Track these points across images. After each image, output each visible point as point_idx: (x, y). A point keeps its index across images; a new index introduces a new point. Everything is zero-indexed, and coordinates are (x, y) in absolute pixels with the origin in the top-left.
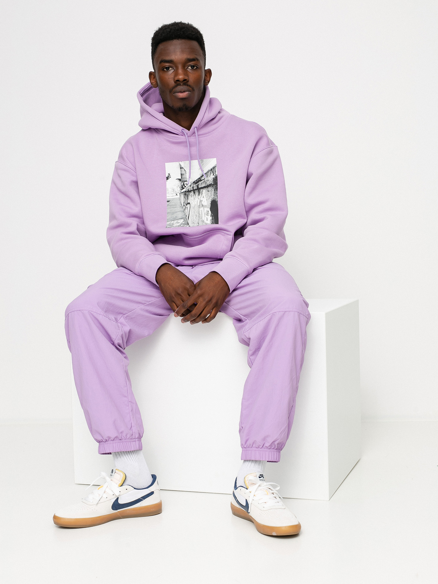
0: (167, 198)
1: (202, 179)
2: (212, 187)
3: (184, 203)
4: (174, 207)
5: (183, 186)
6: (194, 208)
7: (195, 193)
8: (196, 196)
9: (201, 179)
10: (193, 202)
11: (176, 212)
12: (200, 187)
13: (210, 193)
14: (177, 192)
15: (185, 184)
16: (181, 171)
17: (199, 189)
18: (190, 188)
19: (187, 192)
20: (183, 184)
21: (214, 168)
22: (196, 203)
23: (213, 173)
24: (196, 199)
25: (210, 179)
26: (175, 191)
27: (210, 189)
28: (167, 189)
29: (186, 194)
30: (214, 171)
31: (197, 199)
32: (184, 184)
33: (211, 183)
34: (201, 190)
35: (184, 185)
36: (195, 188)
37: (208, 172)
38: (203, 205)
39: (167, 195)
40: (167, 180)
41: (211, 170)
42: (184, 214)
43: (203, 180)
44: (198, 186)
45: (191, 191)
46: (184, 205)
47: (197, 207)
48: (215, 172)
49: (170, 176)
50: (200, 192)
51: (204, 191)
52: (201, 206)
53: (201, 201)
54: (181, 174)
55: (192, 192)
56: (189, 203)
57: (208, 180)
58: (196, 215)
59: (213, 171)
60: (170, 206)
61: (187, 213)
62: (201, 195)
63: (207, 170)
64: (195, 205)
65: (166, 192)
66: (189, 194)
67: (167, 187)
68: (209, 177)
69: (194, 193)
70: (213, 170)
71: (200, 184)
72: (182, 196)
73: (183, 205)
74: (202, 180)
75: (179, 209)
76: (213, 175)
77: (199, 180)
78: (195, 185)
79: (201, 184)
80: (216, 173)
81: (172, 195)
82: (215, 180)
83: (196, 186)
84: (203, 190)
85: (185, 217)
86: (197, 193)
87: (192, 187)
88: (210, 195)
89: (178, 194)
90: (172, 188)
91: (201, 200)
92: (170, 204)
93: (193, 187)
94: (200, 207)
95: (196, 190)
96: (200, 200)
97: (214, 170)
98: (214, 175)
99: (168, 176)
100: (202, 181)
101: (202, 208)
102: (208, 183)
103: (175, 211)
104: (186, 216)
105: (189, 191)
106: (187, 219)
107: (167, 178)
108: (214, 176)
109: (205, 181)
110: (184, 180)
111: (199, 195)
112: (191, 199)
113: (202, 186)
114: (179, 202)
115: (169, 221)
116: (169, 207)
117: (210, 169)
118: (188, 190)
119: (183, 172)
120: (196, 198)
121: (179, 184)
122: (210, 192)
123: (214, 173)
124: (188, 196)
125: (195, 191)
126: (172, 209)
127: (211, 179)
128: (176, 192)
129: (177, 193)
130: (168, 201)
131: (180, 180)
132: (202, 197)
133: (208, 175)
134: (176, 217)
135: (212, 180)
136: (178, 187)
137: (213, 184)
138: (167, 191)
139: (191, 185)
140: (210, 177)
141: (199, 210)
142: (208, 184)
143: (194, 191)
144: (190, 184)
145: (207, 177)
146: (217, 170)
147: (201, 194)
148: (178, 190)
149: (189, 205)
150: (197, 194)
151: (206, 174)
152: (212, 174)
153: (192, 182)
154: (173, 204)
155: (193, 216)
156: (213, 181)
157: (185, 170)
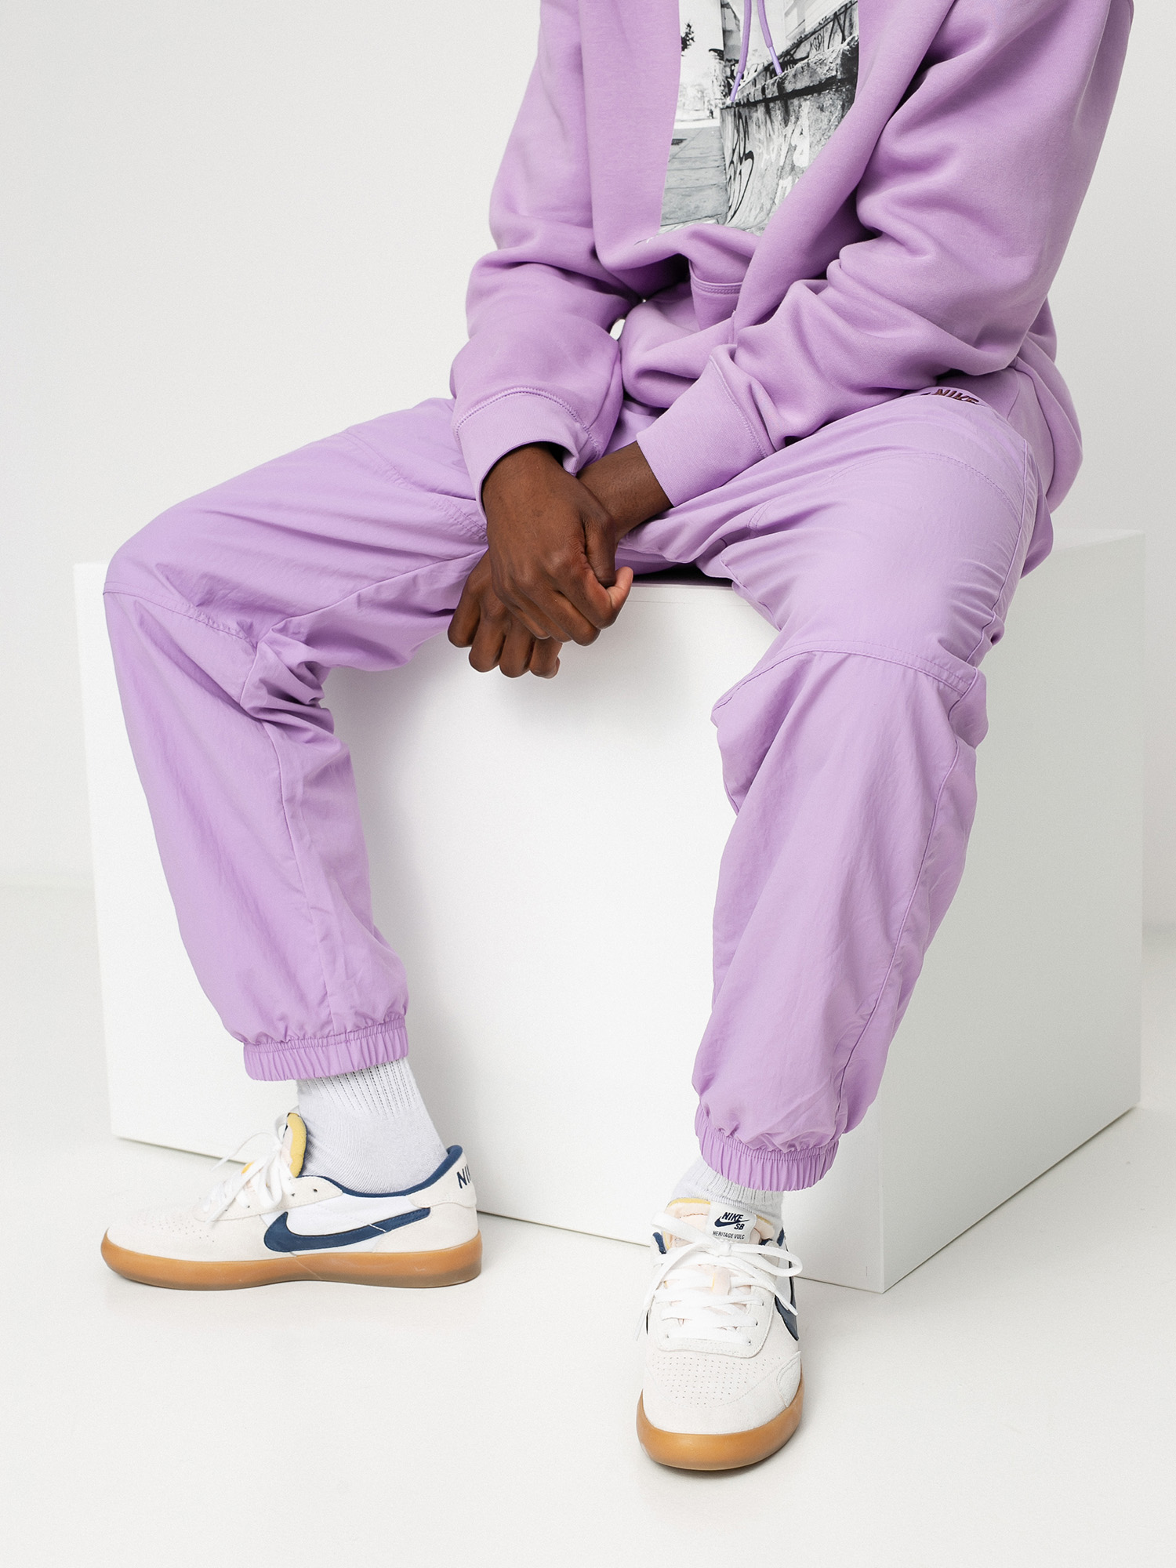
0: (677, 126)
1: (797, 56)
2: (837, 91)
3: (734, 151)
4: (698, 165)
5: (730, 80)
6: (764, 177)
7: (773, 113)
8: (776, 128)
9: (792, 56)
10: (765, 152)
11: (700, 189)
12: (789, 87)
13: (825, 116)
14: (713, 103)
15: (735, 74)
16: (724, 18)
17: (785, 98)
18: (752, 91)
19: (744, 105)
20: (729, 74)
21: (845, 11)
22: (773, 156)
23: (843, 32)
24: (774, 137)
25: (829, 56)
26: (706, 99)
27: (829, 98)
28: (681, 88)
29: (741, 112)
30: (847, 24)
31: (777, 140)
32: (732, 71)
33: (834, 73)
34: (796, 102)
35: (733, 77)
36: (772, 92)
37: (822, 26)
38: (793, 168)
39: (679, 115)
40: (683, 50)
41: (833, 20)
42: (725, 198)
43: (803, 59)
44: (780, 85)
45: (755, 104)
46: (732, 162)
47: (775, 172)
48: (851, 26)
49: (690, 36)
50: (791, 109)
51: (806, 107)
52: (788, 168)
53: (792, 149)
54: (725, 32)
55: (761, 109)
56: (750, 155)
57: (822, 62)
58: (762, 208)
59: (842, 22)
60: (683, 160)
61: (737, 194)
62: (796, 123)
63: (819, 20)
64: (769, 164)
65: (676, 100)
66: (751, 117)
67: (681, 81)
68: (826, 50)
69: (768, 112)
70: (842, 17)
71: (791, 75)
72: (730, 119)
73: (728, 163)
74: (796, 62)
75: (712, 176)
76: (844, 39)
77: (788, 59)
78: (772, 81)
79: (795, 76)
80: (856, 33)
81: (696, 115)
82: (851, 60)
83: (773, 84)
84: (803, 104)
85: (725, 209)
86: (778, 115)
87: (759, 86)
88: (824, 125)
89: (717, 113)
90: (699, 85)
91: (793, 145)
92: (681, 155)
93: (763, 90)
94: (784, 173)
95: (773, 99)
96: (790, 144)
97: (847, 20)
98: (848, 40)
99: (687, 34)
100: (799, 65)
101: (790, 178)
102: (823, 73)
103: (699, 183)
104: (730, 207)
105: (751, 105)
106: (729, 218)
107: (685, 43)
108: (845, 46)
109: (812, 65)
110: (733, 57)
111: (786, 122)
112: (757, 136)
113: (799, 86)
114: (717, 145)
115: (668, 222)
116: (676, 164)
117: (830, 13)
118: (748, 99)
119: (731, 26)
120: (776, 133)
121: (718, 71)
122: (827, 113)
123: (846, 33)
124: (746, 120)
125: (772, 105)
126: (687, 173)
127: (834, 55)
128: (709, 101)
129: (713, 109)
130: (677, 142)
131: (720, 54)
132: (797, 131)
133: (823, 37)
134: (697, 207)
135: (839, 61)
136: (715, 81)
137: (839, 77)
138: (679, 99)
139: (755, 80)
140: (831, 49)
141: (778, 184)
142: (823, 77)
143: (766, 102)
144: (753, 75)
145: (818, 47)
146: (860, 20)
147: (793, 119)
148: (715, 92)
149: (750, 160)
150: (780, 118)
151: (816, 35)
152: (838, 36)
153: (760, 68)
154: (694, 153)
155: (751, 210)
156: (842, 65)
157: (735, 16)
